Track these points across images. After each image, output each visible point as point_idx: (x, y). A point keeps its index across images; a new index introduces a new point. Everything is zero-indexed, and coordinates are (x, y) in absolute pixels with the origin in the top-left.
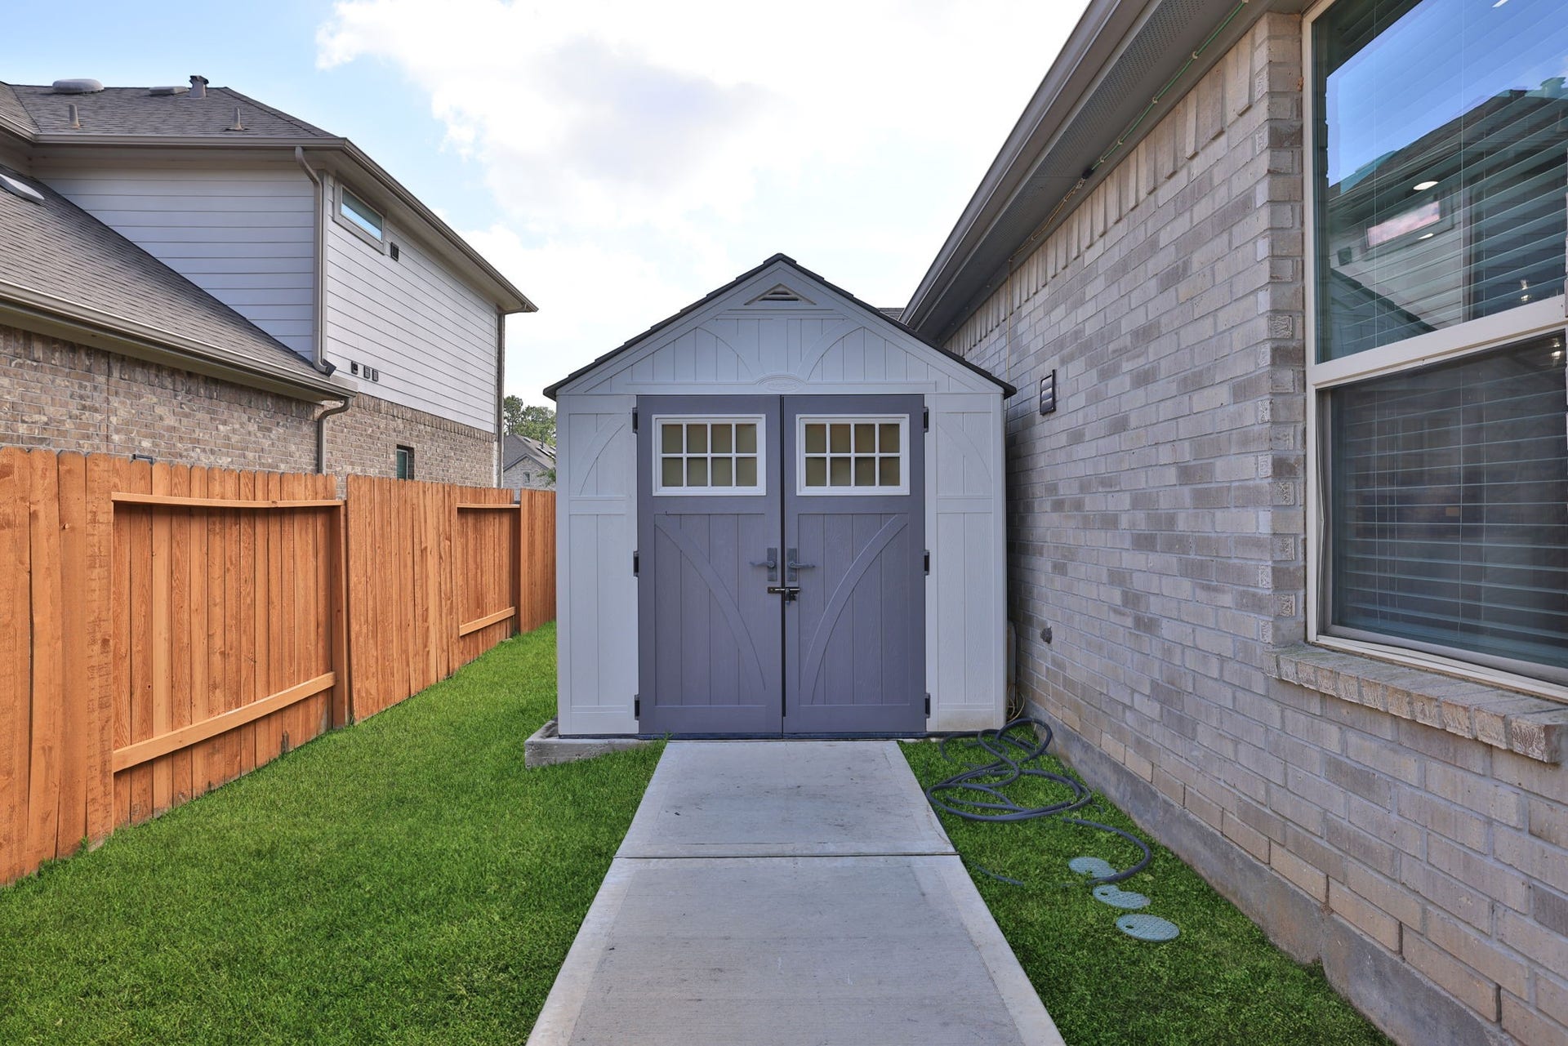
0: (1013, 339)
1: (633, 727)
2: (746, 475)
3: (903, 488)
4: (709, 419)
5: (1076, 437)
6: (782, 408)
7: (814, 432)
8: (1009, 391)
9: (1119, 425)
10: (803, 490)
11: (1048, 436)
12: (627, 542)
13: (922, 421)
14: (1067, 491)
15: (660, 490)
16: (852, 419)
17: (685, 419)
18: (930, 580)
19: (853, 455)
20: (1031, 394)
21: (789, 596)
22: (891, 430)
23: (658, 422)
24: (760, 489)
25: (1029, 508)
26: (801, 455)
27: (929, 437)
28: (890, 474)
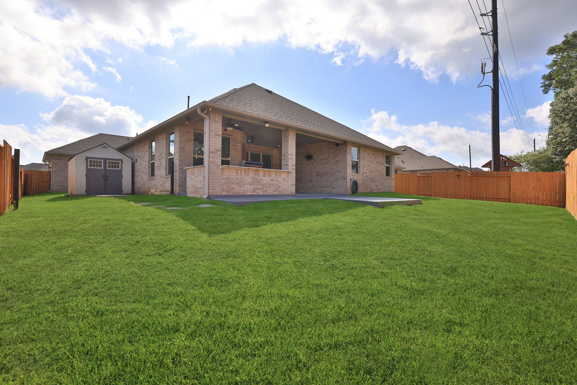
0: (133, 154)
1: (85, 194)
2: (101, 166)
3: (120, 169)
4: (96, 160)
5: (139, 165)
6: (105, 160)
7: (109, 162)
8: (132, 160)
9: (141, 164)
10: (108, 168)
11: (136, 164)
12: (85, 173)
13: (122, 162)
14: (138, 170)
15: (89, 167)
16: (114, 161)
17: (93, 160)
18: (123, 178)
19: (114, 165)
20: (135, 160)
21: (106, 179)
22: (118, 163)
23: (89, 160)
24: (102, 168)
25: (134, 172)
26: (107, 165)
27: (123, 164)
28: (118, 167)
